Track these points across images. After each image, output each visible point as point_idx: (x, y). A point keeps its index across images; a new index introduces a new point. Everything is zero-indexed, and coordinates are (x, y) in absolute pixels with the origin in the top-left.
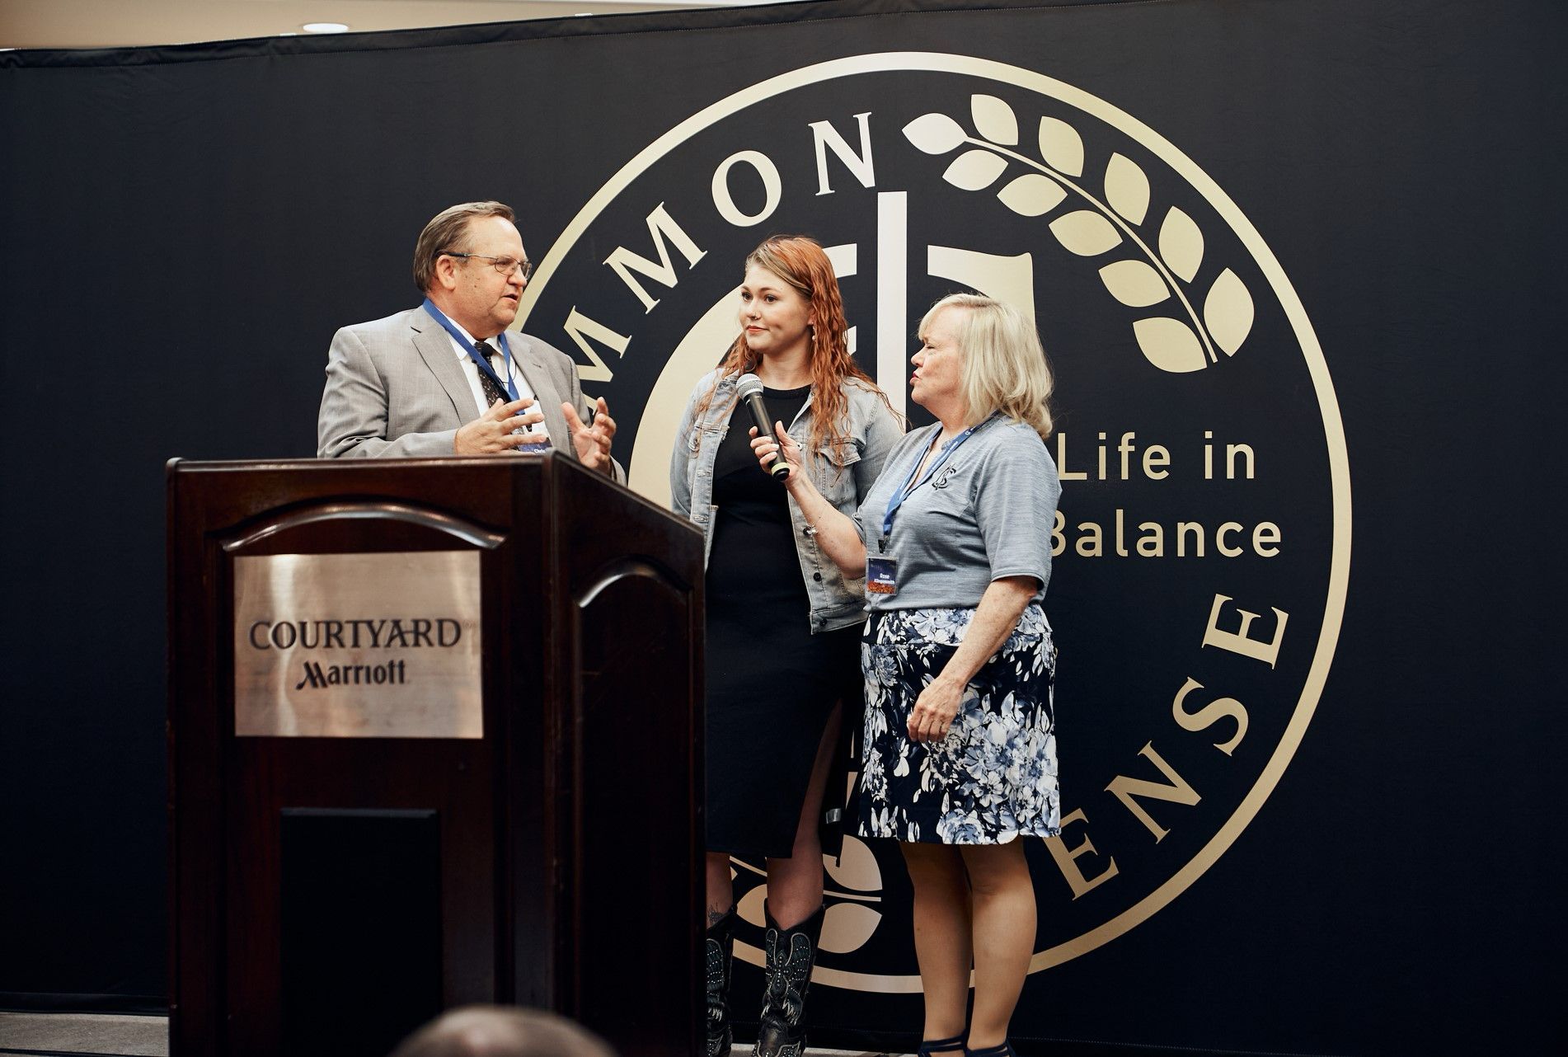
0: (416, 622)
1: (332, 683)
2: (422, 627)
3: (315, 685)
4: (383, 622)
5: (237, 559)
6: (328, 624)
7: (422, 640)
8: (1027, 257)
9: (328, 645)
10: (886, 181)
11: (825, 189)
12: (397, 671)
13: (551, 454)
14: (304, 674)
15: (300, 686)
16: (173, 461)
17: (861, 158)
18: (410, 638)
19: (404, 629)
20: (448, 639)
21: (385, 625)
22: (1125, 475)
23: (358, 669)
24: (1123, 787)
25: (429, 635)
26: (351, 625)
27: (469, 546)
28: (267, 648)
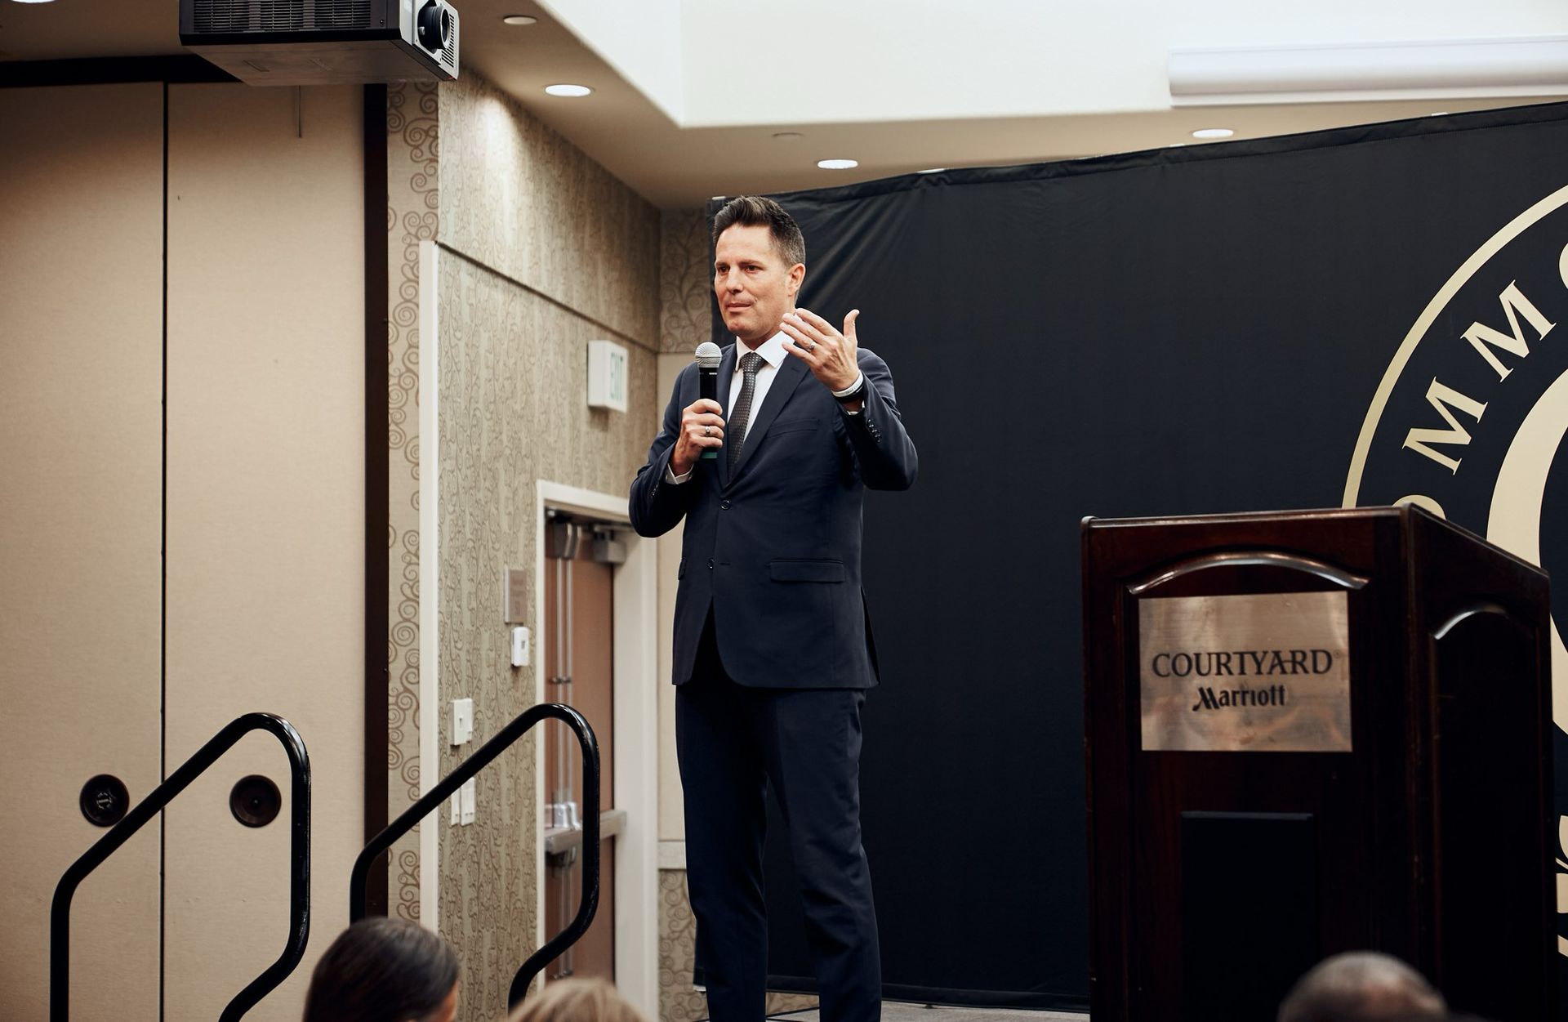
0: (1293, 653)
1: (1222, 705)
2: (1299, 657)
3: (1208, 707)
4: (1265, 653)
5: (1142, 602)
6: (1218, 655)
7: (1299, 669)
9: (1219, 673)
12: (1277, 694)
13: (1409, 507)
14: (1201, 697)
15: (1196, 708)
16: (1086, 519)
18: (1288, 667)
19: (1283, 659)
20: (1321, 668)
21: (1267, 655)
23: (1244, 693)
25: (1305, 664)
26: (1238, 656)
27: (1337, 587)
28: (1168, 675)
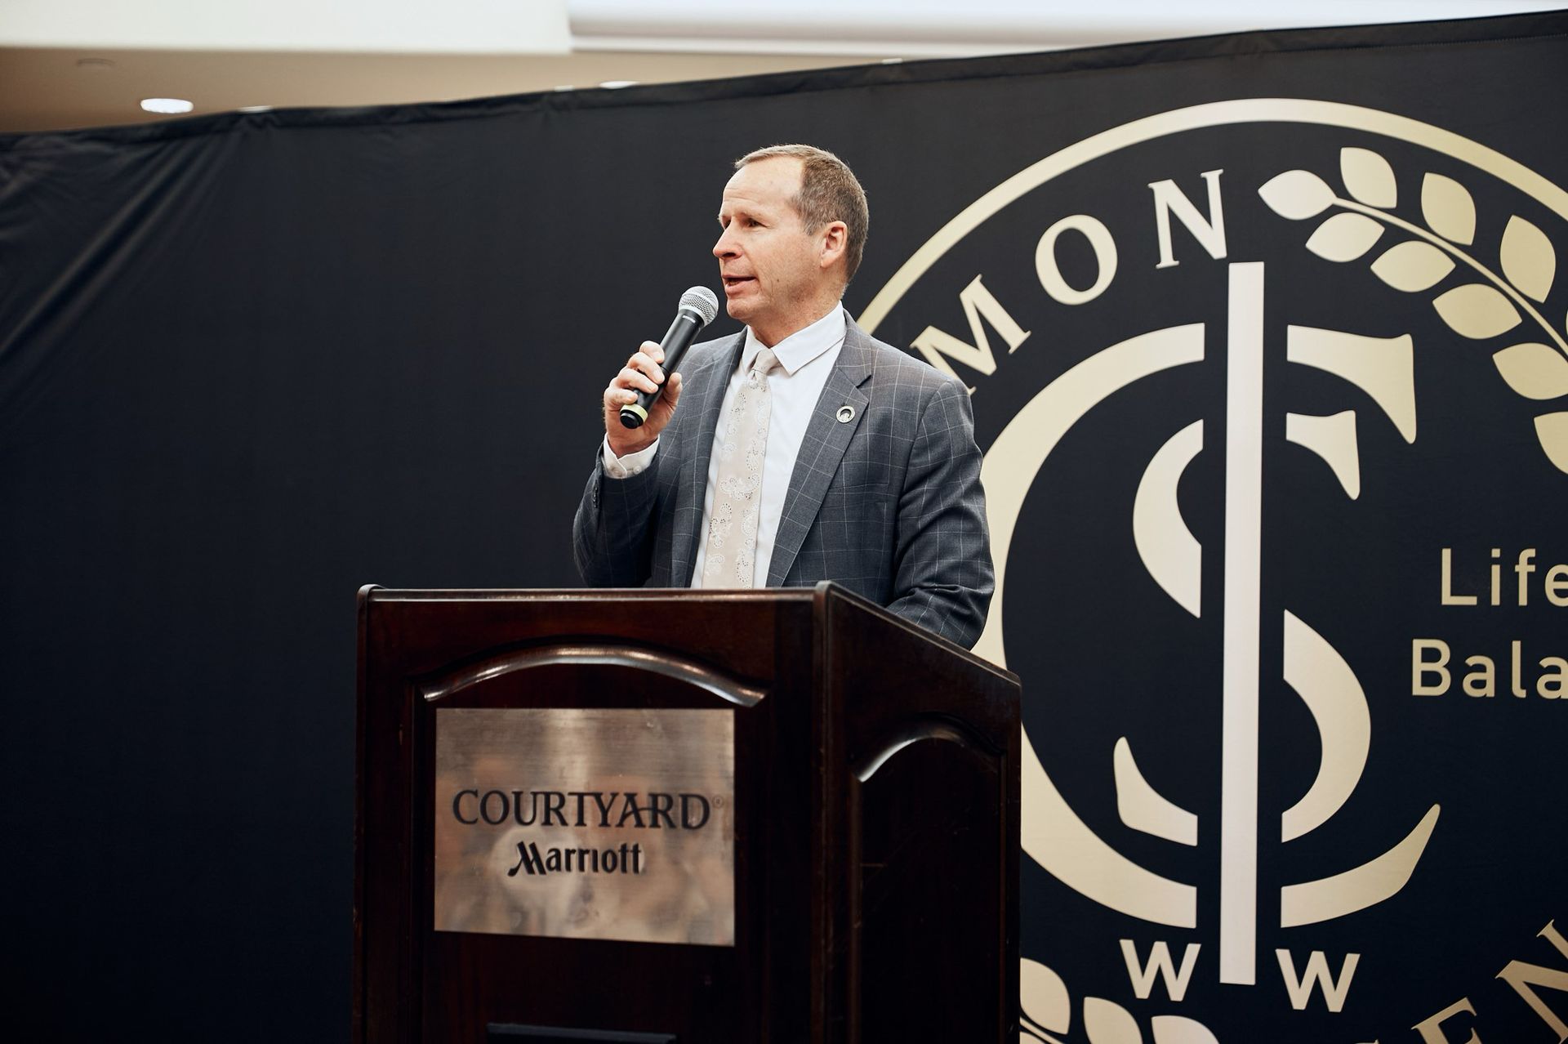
0: (654, 797)
1: (551, 869)
2: (662, 803)
3: (530, 871)
4: (614, 795)
5: (439, 710)
7: (661, 820)
8: (1406, 341)
9: (547, 822)
10: (1239, 251)
11: (1167, 259)
13: (825, 588)
14: (520, 857)
15: (513, 872)
16: (365, 588)
17: (1209, 222)
18: (646, 816)
19: (639, 806)
20: (694, 820)
21: (617, 798)
22: (1523, 600)
23: (583, 854)
24: (1518, 975)
25: (670, 813)
26: (575, 798)
27: (722, 704)
28: (475, 822)
